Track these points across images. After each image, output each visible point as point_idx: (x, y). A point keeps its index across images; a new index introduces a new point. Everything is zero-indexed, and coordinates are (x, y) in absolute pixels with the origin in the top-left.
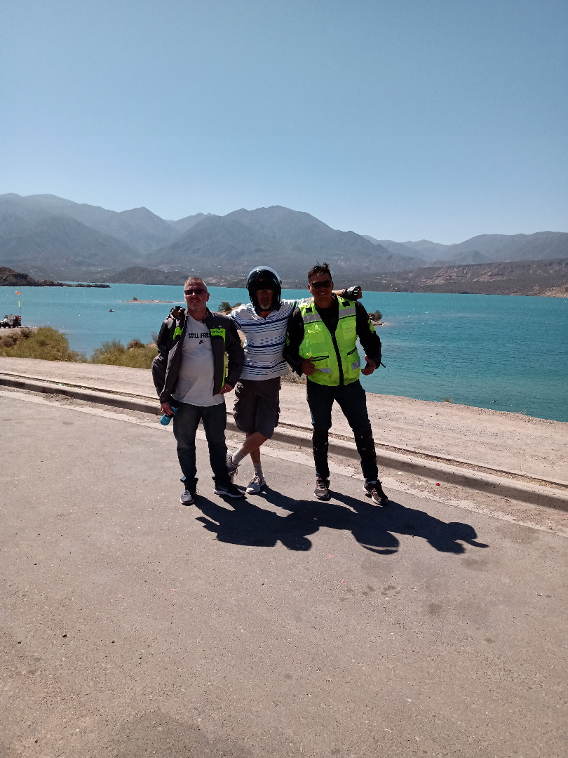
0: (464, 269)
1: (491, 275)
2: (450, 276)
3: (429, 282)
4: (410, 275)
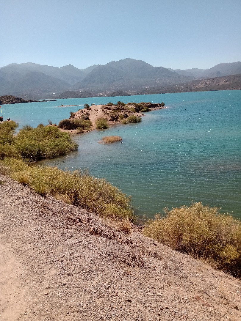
0: (213, 80)
1: (224, 82)
2: (206, 84)
3: (197, 87)
4: (189, 84)
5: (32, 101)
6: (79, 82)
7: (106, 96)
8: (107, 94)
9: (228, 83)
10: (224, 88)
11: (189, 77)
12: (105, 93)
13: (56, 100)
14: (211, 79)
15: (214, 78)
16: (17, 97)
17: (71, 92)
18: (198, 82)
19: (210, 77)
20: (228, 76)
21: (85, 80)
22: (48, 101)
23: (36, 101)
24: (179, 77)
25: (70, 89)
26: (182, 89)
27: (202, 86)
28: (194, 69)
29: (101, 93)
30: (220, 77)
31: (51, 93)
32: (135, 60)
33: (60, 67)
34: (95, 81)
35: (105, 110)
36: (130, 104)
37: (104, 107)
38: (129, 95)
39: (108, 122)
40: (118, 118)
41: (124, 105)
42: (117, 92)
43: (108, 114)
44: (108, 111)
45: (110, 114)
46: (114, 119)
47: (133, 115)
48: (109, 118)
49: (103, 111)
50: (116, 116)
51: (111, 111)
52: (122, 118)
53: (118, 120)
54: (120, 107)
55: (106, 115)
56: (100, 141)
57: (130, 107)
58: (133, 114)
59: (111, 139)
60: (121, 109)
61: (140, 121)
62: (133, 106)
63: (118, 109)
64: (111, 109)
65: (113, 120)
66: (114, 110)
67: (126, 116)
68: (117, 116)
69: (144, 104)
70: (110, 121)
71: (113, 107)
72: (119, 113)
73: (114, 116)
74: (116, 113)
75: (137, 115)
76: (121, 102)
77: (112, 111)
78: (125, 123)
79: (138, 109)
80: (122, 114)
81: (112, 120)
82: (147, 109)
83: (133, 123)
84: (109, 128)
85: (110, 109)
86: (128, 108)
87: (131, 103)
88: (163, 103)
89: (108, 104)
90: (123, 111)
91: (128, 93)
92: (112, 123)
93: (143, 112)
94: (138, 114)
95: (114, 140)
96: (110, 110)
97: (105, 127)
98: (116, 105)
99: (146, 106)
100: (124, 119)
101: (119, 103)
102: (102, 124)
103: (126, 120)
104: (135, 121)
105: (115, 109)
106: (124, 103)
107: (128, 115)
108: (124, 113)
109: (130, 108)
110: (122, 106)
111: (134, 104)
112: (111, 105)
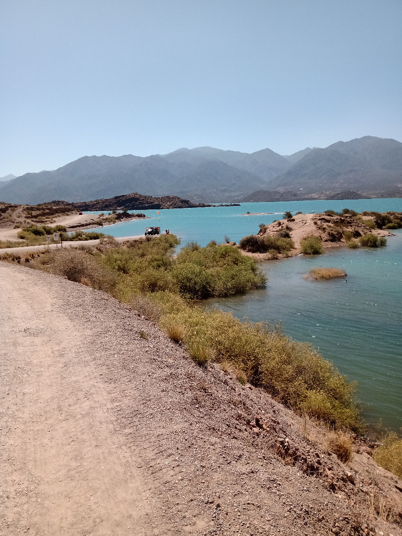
5: (204, 206)
6: (279, 176)
7: (323, 199)
8: (325, 196)
12: (322, 193)
13: (239, 205)
16: (183, 198)
17: (265, 192)
21: (289, 173)
22: (228, 206)
23: (209, 206)
25: (263, 187)
29: (314, 194)
31: (233, 194)
32: (381, 139)
33: (250, 152)
34: (306, 174)
35: (319, 222)
36: (365, 214)
37: (318, 218)
38: (365, 198)
39: (323, 243)
40: (341, 237)
41: (354, 214)
42: (344, 192)
43: (324, 229)
44: (325, 225)
45: (328, 230)
46: (334, 238)
47: (370, 233)
48: (324, 236)
49: (315, 223)
50: (339, 233)
51: (330, 224)
52: (349, 238)
53: (342, 240)
54: (347, 218)
55: (320, 231)
56: (305, 276)
57: (365, 218)
58: (371, 231)
59: (324, 273)
60: (349, 223)
61: (383, 243)
62: (373, 218)
63: (342, 221)
64: (330, 221)
65: (332, 241)
66: (336, 223)
67: (357, 234)
69: (394, 214)
70: (326, 241)
71: (335, 218)
72: (345, 229)
73: (335, 233)
74: (338, 229)
75: (379, 233)
76: (350, 209)
77: (332, 225)
78: (355, 247)
79: (382, 222)
80: (351, 230)
81: (330, 240)
82: (398, 224)
83: (370, 246)
84: (323, 253)
86: (363, 221)
89: (326, 212)
90: (351, 226)
91: (364, 194)
92: (330, 244)
93: (390, 228)
94: (380, 231)
95: (330, 274)
96: (328, 224)
97: (316, 252)
98: (341, 215)
99: (397, 219)
100: (354, 239)
101: (346, 211)
102: (312, 247)
103: (357, 241)
104: (374, 244)
106: (354, 212)
107: (362, 233)
108: (353, 229)
109: (366, 221)
110: (350, 217)
111: (373, 214)
112: (330, 213)
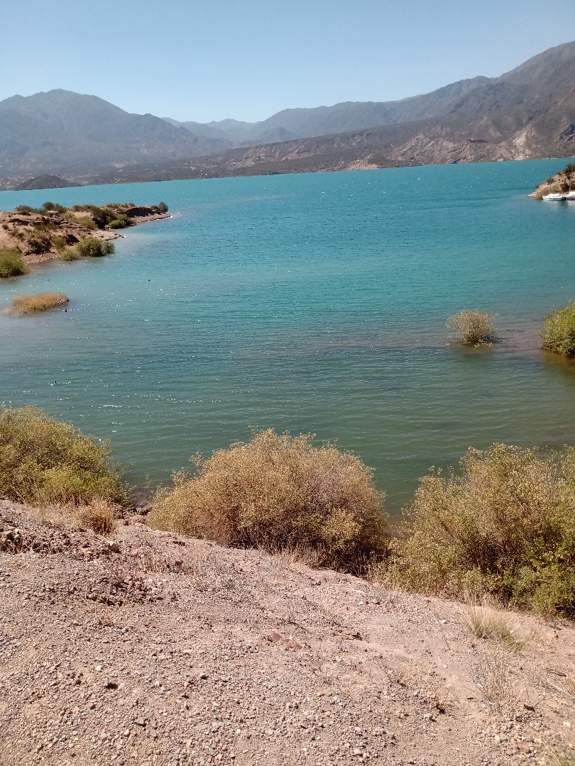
0: (272, 148)
1: (298, 153)
2: (259, 157)
3: (239, 165)
4: (220, 159)
7: (9, 189)
8: (11, 184)
9: (306, 155)
10: (297, 167)
11: (218, 140)
12: (7, 180)
14: (267, 146)
15: (274, 144)
18: (240, 153)
19: (265, 142)
20: (304, 140)
24: (196, 141)
26: (207, 171)
27: (250, 163)
28: (228, 121)
30: (287, 142)
32: (77, 97)
35: (10, 225)
36: (77, 209)
37: (8, 219)
38: (73, 185)
39: (26, 258)
40: (49, 245)
41: (62, 211)
42: (40, 177)
43: (21, 235)
44: (21, 229)
45: (27, 237)
46: (40, 248)
47: (89, 236)
48: (24, 247)
49: (6, 228)
50: (44, 240)
51: (29, 227)
52: (61, 246)
53: (52, 250)
54: (52, 217)
55: (16, 240)
56: (7, 311)
57: (78, 215)
58: (89, 234)
59: (36, 301)
60: (56, 223)
61: (110, 250)
62: (89, 214)
63: (46, 222)
64: (28, 222)
65: (37, 252)
66: (36, 224)
67: (71, 240)
68: (47, 240)
69: (116, 207)
70: (28, 254)
71: (34, 217)
72: (53, 233)
73: (39, 241)
74: (42, 233)
75: (98, 234)
76: (54, 202)
77: (32, 228)
78: (72, 259)
79: (102, 219)
80: (61, 234)
81: (33, 252)
82: (126, 221)
83: (93, 256)
84: (28, 273)
85: (25, 223)
86: (75, 219)
87: (81, 204)
88: (162, 204)
89: (18, 209)
90: (61, 228)
91: (71, 180)
92: (35, 259)
93: (115, 227)
94: (101, 232)
95: (45, 303)
96: (25, 227)
97: (17, 272)
98: (41, 212)
99: (123, 213)
100: (67, 247)
101: (49, 206)
102: (8, 265)
103: (73, 249)
104: (98, 251)
105: (38, 224)
106: (61, 207)
107: (78, 237)
108: (64, 231)
109: (82, 219)
110: (56, 214)
111: (89, 208)
112: (25, 211)
